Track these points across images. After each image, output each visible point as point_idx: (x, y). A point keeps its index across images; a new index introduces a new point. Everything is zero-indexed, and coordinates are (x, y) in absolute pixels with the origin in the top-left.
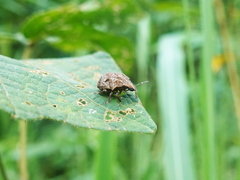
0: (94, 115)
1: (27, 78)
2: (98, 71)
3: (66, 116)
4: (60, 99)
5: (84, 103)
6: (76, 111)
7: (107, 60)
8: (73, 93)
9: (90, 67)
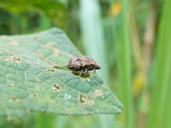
0: (69, 100)
1: (5, 68)
2: (55, 46)
3: (48, 105)
4: (38, 87)
5: (58, 88)
6: (54, 98)
7: (61, 35)
8: (47, 79)
9: (48, 44)
